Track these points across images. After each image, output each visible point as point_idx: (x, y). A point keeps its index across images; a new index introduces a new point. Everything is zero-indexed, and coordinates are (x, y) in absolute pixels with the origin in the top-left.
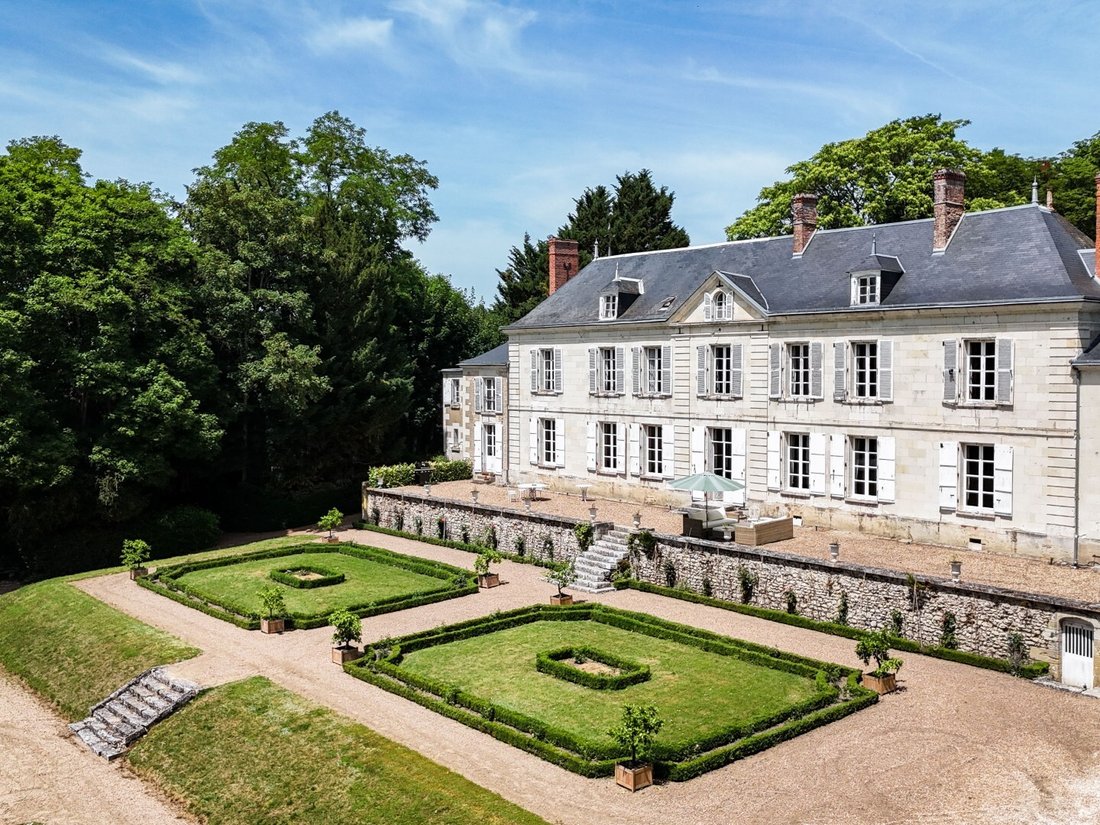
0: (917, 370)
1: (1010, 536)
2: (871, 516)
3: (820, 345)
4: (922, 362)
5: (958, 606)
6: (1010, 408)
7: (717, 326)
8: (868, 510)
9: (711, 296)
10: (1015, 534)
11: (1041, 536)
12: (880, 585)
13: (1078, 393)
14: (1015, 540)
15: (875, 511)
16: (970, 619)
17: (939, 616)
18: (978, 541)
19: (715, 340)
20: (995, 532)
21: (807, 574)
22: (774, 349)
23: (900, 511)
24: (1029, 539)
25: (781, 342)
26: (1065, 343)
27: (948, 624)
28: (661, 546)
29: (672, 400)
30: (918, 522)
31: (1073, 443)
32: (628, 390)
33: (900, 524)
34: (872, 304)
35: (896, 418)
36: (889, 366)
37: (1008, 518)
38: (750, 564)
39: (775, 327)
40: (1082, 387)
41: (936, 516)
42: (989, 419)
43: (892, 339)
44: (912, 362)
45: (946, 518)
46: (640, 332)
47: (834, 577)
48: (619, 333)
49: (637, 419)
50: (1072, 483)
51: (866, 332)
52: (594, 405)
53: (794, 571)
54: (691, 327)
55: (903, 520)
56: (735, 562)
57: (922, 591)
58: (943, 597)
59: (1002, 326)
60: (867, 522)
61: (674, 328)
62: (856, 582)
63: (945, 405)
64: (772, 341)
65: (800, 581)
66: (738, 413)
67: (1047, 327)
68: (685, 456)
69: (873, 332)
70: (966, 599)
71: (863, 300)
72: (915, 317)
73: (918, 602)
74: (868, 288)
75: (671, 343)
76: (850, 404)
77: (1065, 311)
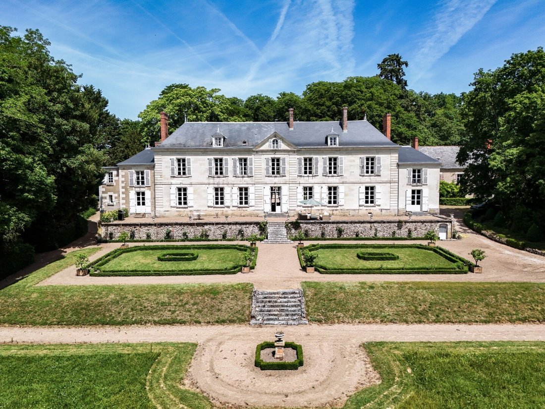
0: (351, 166)
1: (380, 211)
2: (336, 210)
3: (318, 158)
4: (353, 163)
5: (411, 226)
6: (380, 176)
7: (275, 151)
8: (335, 208)
9: (272, 140)
10: (381, 210)
11: (389, 209)
12: (388, 224)
13: (398, 171)
14: (381, 211)
15: (338, 208)
16: (416, 229)
17: (407, 230)
18: (371, 213)
19: (273, 156)
20: (375, 210)
21: (362, 225)
22: (300, 159)
23: (346, 207)
24: (385, 211)
25: (302, 157)
26: (395, 158)
27: (410, 231)
28: (301, 225)
29: (254, 178)
30: (352, 210)
31: (397, 184)
32: (230, 174)
33: (346, 211)
34: (335, 146)
35: (344, 180)
36: (342, 164)
37: (379, 206)
38: (340, 225)
39: (300, 152)
40: (400, 170)
41: (357, 207)
42: (374, 179)
43: (343, 156)
44: (349, 163)
45: (361, 208)
46: (236, 152)
47: (372, 225)
48: (225, 152)
49: (235, 185)
50: (397, 195)
51: (334, 154)
52: (211, 181)
53: (358, 225)
54: (262, 151)
55: (347, 210)
56: (335, 225)
57: (400, 224)
58: (408, 224)
59: (378, 153)
60: (335, 212)
61: (254, 151)
62: (380, 225)
63: (360, 175)
64: (298, 157)
65: (359, 228)
66: (284, 181)
67: (390, 154)
68: (259, 198)
69: (336, 154)
70: (414, 224)
71: (331, 144)
72: (351, 150)
73: (400, 227)
74: (333, 141)
75: (252, 156)
76: (329, 176)
77: (395, 150)
